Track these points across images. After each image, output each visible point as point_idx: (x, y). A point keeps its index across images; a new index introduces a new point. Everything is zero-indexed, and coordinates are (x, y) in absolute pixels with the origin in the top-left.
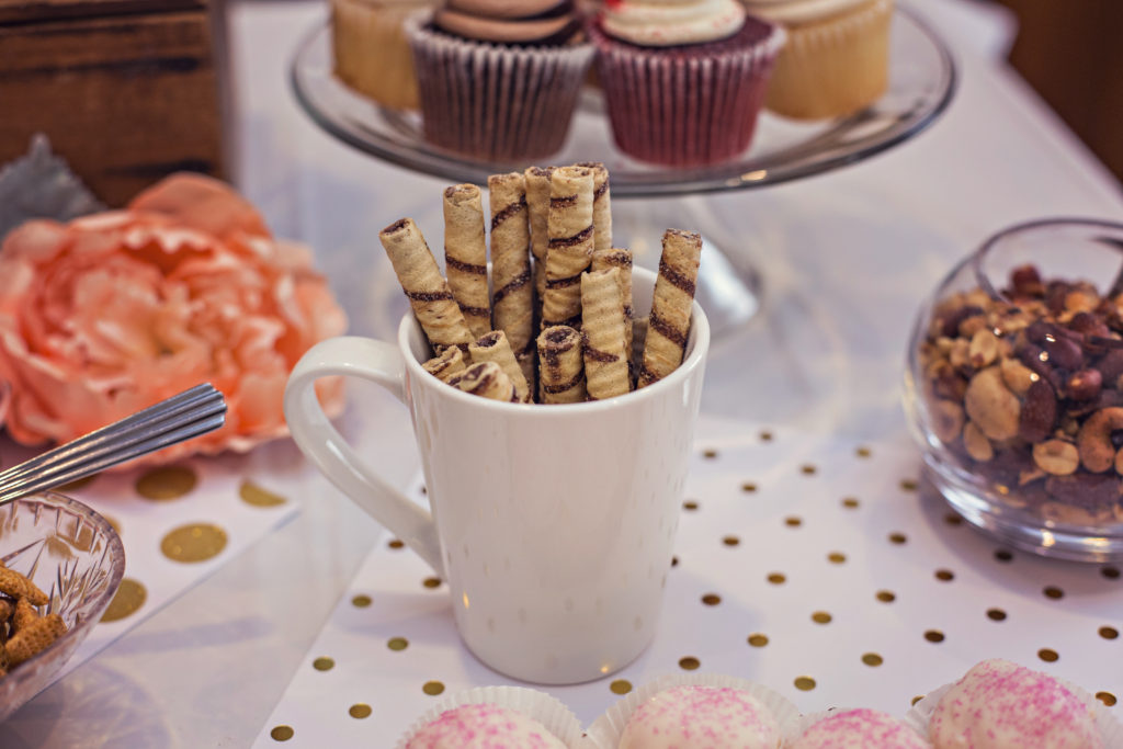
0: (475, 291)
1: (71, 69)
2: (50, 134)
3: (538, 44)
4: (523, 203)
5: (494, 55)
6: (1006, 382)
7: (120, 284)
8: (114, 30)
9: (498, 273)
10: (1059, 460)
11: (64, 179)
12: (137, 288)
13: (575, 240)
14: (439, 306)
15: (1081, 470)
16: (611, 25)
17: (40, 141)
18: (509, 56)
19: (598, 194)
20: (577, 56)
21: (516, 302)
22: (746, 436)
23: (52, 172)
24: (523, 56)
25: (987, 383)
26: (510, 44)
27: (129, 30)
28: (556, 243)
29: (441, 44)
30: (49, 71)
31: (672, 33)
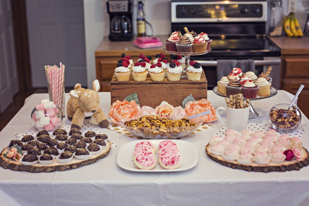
0: (232, 103)
1: (195, 88)
2: (192, 94)
3: (237, 87)
4: (236, 97)
5: (233, 87)
6: (276, 114)
7: (198, 107)
8: (199, 85)
9: (233, 102)
10: (280, 120)
11: (193, 98)
12: (200, 107)
13: (240, 99)
14: (229, 104)
15: (282, 121)
16: (244, 86)
17: (191, 94)
18: (235, 88)
19: (242, 96)
20: (241, 88)
21: (235, 105)
22: (255, 124)
23: (192, 97)
24: (236, 88)
25: (274, 115)
26: (235, 87)
27: (200, 85)
28: (238, 99)
29: (229, 87)
30: (193, 88)
31: (249, 87)
